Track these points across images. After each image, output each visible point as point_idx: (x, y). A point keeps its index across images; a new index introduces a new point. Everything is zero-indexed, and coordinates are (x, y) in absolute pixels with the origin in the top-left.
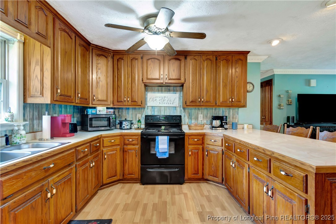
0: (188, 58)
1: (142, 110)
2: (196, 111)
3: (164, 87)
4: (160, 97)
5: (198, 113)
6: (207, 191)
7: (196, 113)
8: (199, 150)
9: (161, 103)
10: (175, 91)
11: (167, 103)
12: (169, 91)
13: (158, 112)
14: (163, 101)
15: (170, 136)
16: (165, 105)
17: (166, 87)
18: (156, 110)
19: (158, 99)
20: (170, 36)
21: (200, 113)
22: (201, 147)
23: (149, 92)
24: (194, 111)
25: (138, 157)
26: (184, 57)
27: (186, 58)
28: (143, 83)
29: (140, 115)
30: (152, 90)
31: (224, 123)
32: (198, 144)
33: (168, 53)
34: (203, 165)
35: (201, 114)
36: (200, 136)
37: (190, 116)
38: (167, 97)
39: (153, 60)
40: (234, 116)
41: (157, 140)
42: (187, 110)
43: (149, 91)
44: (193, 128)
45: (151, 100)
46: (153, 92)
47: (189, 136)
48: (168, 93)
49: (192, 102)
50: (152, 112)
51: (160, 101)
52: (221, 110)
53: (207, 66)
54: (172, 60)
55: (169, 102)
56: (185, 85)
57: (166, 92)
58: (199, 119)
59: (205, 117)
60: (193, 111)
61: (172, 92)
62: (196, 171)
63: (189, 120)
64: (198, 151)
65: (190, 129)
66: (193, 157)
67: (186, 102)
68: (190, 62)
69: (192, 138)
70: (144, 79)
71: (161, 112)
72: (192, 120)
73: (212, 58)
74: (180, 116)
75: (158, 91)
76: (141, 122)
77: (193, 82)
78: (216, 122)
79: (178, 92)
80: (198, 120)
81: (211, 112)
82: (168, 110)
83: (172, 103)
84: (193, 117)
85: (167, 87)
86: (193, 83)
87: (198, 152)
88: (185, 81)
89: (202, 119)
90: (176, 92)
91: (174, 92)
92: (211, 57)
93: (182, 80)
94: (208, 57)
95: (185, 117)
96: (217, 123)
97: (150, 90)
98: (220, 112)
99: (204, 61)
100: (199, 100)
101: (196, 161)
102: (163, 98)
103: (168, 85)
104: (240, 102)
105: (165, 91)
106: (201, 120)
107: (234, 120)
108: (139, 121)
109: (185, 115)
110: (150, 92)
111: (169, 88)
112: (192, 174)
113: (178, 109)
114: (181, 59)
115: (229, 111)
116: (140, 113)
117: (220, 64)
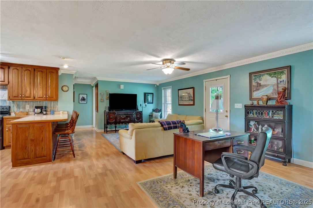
0: (11, 68)
2: (24, 103)
26: (7, 67)
27: (9, 68)
31: (44, 110)
35: (28, 105)
37: (18, 107)
40: (55, 106)
47: (7, 119)
49: (15, 97)
52: (45, 103)
53: (27, 74)
58: (27, 108)
59: (31, 107)
60: (21, 103)
61: (2, 90)
63: (17, 109)
65: (15, 115)
67: (10, 97)
68: (13, 71)
72: (20, 109)
73: (31, 70)
74: (10, 107)
77: (15, 84)
78: (38, 110)
80: (25, 109)
81: (37, 103)
83: (1, 97)
84: (21, 107)
88: (9, 83)
89: (29, 108)
92: (30, 69)
93: (6, 83)
94: (28, 69)
95: (13, 107)
98: (44, 104)
99: (25, 71)
100: (20, 96)
104: (52, 97)
107: (55, 108)
112: (9, 143)
113: (8, 101)
114: (5, 68)
115: (51, 104)
117: (38, 74)
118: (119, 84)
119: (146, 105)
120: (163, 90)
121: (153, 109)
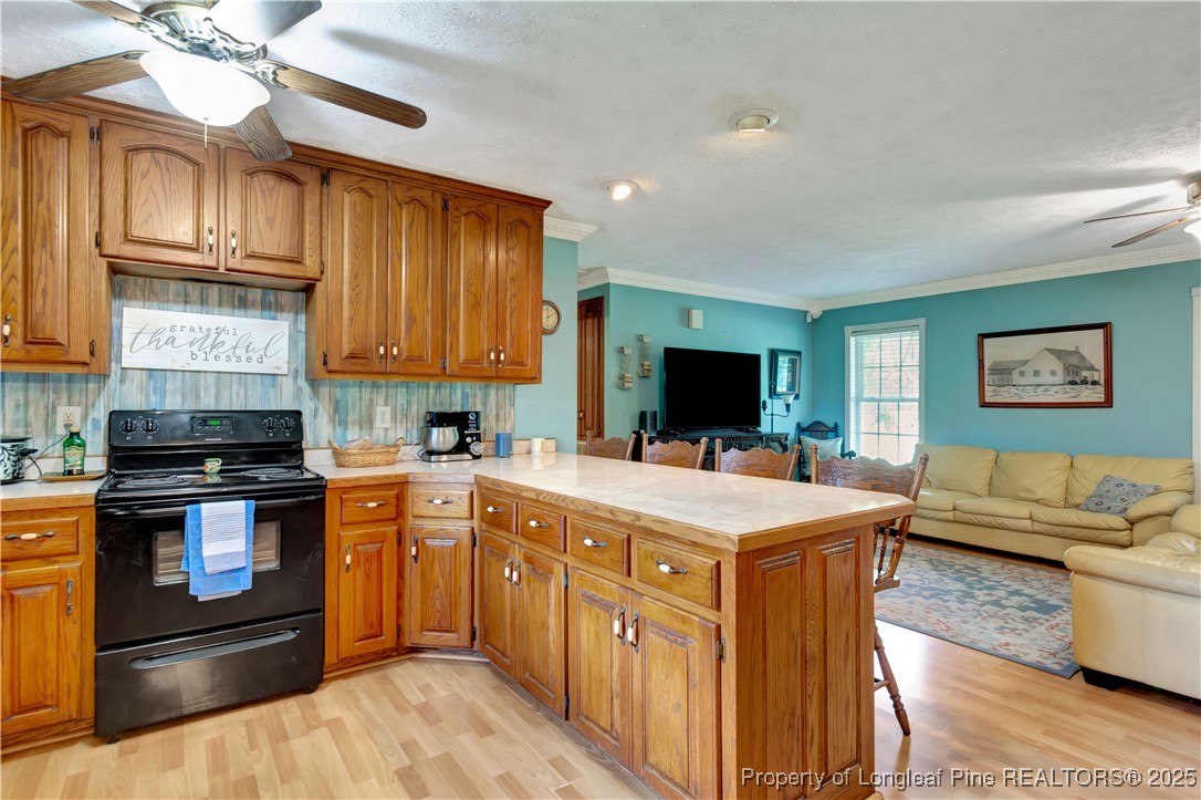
0: (337, 182)
1: (92, 386)
2: (366, 393)
3: (216, 287)
4: (192, 329)
5: (371, 400)
6: (418, 688)
7: (363, 402)
8: (383, 542)
9: (201, 355)
10: (270, 307)
11: (233, 359)
12: (243, 304)
13: (184, 398)
14: (213, 347)
15: (257, 499)
16: (223, 366)
17: (225, 287)
18: (169, 386)
19: (183, 338)
20: (274, 79)
21: (381, 400)
22: (391, 529)
23: (132, 303)
24: (355, 394)
25: (76, 613)
26: (316, 174)
27: (325, 179)
28: (101, 256)
29: (77, 411)
30: (152, 291)
31: (471, 435)
32: (378, 521)
33: (251, 146)
34: (400, 596)
35: (386, 405)
36: (386, 487)
37: (339, 415)
38: (231, 332)
39: (161, 156)
40: (502, 413)
41: (189, 523)
42: (324, 390)
43: (133, 297)
44: (353, 458)
45: (144, 339)
46: (155, 304)
47: (344, 493)
48: (236, 311)
49: (352, 357)
50: (148, 396)
51: (195, 349)
52: (459, 392)
53: (411, 225)
54: (262, 177)
55: (241, 352)
56: (319, 287)
57: (224, 310)
58: (378, 424)
59: (399, 417)
60: (353, 392)
61: (258, 313)
62: (372, 625)
63: (334, 428)
64: (379, 545)
65: (340, 465)
66: (360, 574)
67: (325, 356)
68: (345, 201)
69: (357, 500)
70: (106, 236)
71: (198, 397)
72: (346, 428)
73: (428, 200)
74: (299, 413)
75: (181, 299)
76: (83, 445)
77: (356, 277)
78: (444, 433)
79: (285, 315)
80: (371, 428)
81: (424, 397)
82: (234, 386)
83: (255, 357)
84: (350, 419)
85: (231, 288)
86: (358, 286)
87: (380, 552)
88: (322, 273)
89: (387, 425)
90: (276, 310)
91: (266, 313)
92: (426, 195)
93: (310, 267)
94: (415, 193)
95: (315, 416)
96: (444, 437)
97: (139, 294)
98: (456, 398)
99: (400, 205)
100: (382, 350)
101: (374, 587)
102: (213, 336)
103: (237, 280)
104: (522, 364)
105: (220, 305)
106: (386, 429)
107: (501, 424)
108: (73, 438)
109: (316, 410)
110: (141, 303)
111: (239, 291)
112: (355, 642)
113: (287, 385)
114: (302, 178)
115: (486, 395)
116: (76, 398)
117: (459, 228)
118: (684, 308)
119: (788, 406)
120: (852, 339)
121: (799, 424)
